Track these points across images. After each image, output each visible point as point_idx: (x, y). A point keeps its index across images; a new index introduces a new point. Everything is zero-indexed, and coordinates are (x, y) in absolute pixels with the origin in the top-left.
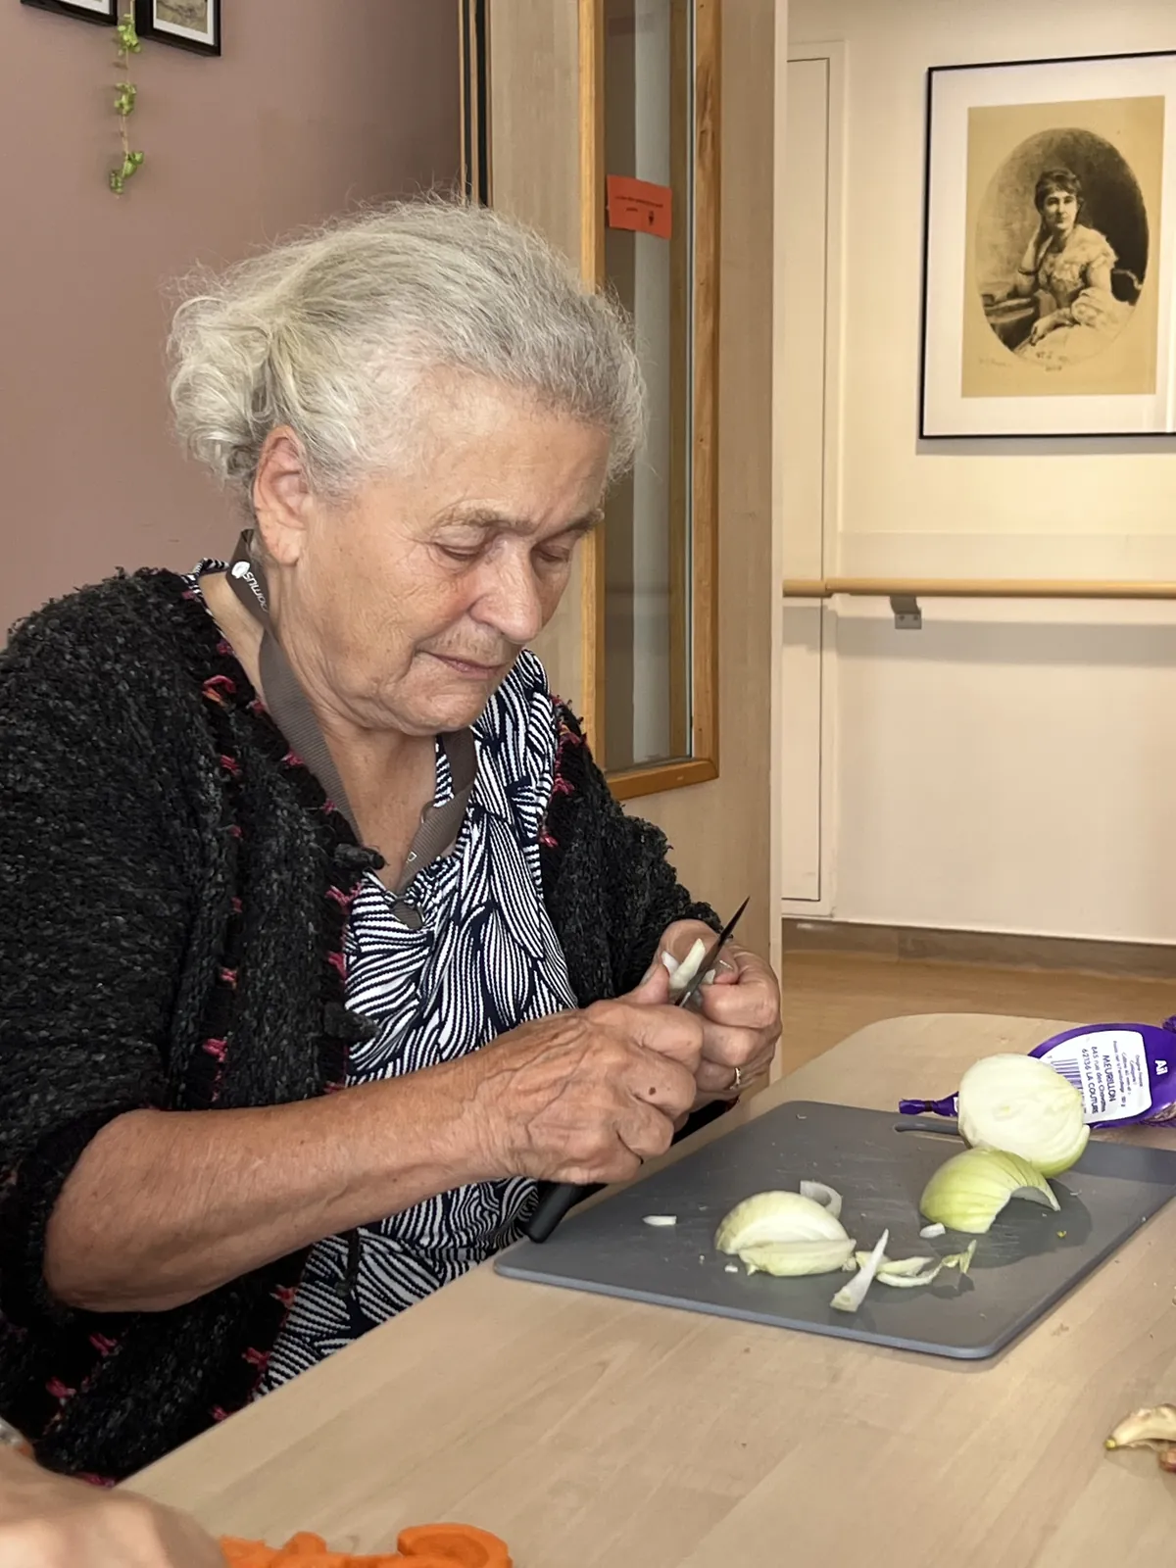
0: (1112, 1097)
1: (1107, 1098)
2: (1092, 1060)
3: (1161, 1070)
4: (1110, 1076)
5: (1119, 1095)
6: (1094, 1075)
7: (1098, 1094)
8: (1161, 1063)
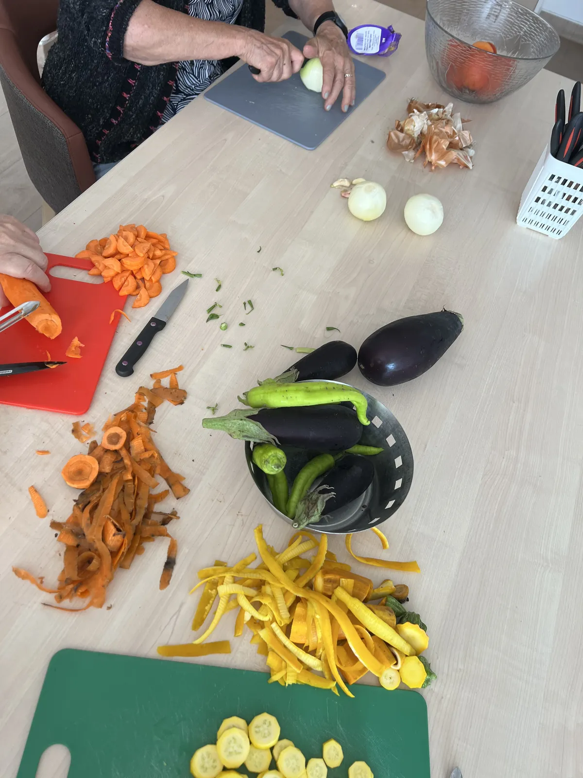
0: (370, 47)
1: (368, 47)
2: (367, 35)
3: (383, 41)
4: (371, 40)
5: (371, 47)
6: (367, 39)
7: (366, 45)
8: (384, 39)
